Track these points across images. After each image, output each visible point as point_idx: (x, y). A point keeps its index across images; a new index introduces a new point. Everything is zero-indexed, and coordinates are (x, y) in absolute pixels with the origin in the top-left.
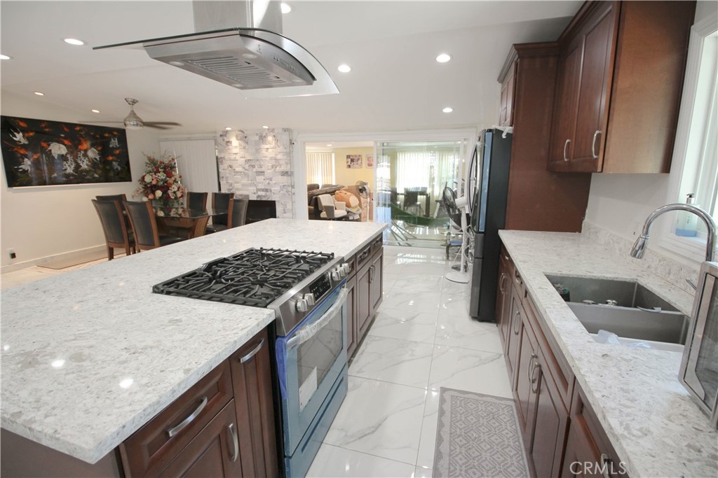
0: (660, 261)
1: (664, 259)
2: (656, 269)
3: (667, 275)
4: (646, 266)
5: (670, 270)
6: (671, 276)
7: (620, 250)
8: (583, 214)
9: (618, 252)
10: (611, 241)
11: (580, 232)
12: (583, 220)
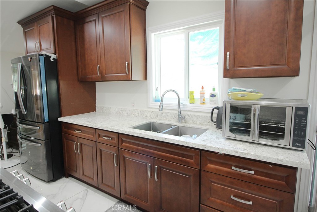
0: (151, 113)
1: (153, 112)
2: (150, 116)
3: (156, 117)
4: (145, 116)
5: (157, 115)
6: (158, 117)
7: (127, 114)
8: (95, 103)
9: (126, 115)
10: (120, 111)
11: (95, 111)
12: (96, 105)
